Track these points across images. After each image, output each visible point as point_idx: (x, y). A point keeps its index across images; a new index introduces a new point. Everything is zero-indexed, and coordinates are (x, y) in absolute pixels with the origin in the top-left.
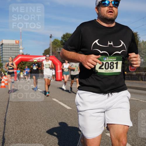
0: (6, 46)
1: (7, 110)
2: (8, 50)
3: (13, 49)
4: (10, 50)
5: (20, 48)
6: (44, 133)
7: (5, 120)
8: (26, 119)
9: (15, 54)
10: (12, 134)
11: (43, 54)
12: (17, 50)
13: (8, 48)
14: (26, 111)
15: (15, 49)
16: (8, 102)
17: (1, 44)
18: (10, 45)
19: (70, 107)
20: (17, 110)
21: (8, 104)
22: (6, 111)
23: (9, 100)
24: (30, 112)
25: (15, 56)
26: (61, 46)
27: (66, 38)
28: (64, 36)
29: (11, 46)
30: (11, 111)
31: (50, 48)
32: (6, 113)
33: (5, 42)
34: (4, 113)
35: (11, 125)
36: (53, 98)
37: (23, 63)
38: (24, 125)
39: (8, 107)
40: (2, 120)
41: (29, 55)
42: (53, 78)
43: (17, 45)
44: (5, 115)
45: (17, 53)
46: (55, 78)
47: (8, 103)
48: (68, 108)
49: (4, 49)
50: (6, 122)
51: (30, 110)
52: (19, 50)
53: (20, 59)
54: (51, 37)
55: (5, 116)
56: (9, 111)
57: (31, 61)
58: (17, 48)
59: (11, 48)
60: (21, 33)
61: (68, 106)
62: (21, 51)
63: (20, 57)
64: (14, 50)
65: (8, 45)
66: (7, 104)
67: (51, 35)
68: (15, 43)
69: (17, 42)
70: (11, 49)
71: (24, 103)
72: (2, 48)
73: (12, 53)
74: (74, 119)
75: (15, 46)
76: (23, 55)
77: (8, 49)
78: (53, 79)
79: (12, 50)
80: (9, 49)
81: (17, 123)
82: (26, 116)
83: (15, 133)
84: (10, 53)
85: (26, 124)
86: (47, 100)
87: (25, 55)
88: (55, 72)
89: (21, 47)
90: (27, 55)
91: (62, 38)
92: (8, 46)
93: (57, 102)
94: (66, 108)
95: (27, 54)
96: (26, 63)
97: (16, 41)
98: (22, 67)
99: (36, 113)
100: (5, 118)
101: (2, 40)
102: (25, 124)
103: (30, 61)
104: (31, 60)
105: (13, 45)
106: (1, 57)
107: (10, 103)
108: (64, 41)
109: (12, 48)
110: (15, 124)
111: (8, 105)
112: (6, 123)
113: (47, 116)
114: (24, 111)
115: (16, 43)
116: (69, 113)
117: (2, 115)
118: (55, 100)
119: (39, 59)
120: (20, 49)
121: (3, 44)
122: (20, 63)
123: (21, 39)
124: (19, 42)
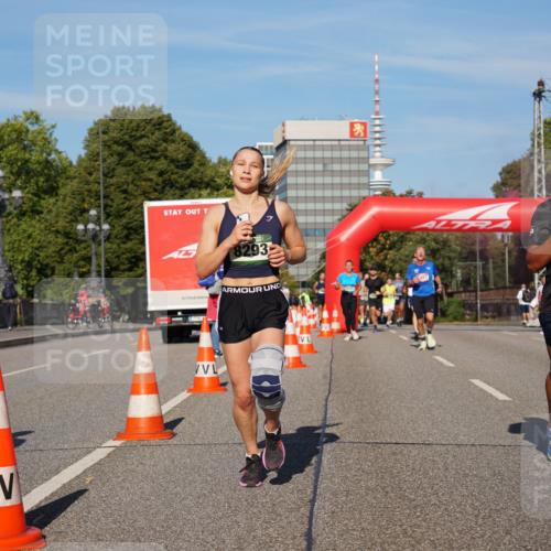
0: (301, 154)
1: (315, 488)
2: (314, 173)
3: (336, 167)
4: (324, 173)
5: (372, 161)
7: (309, 537)
8: (419, 542)
9: (346, 193)
11: (496, 188)
12: (359, 173)
13: (314, 160)
14: (412, 496)
15: (346, 167)
17: (280, 141)
18: (323, 148)
20: (368, 489)
22: (309, 491)
25: (345, 206)
29: (328, 154)
30: (335, 494)
31: (532, 154)
32: (313, 501)
33: (296, 130)
34: (301, 499)
40: (295, 537)
41: (420, 194)
43: (358, 148)
44: (305, 511)
45: (359, 186)
52: (367, 174)
53: (375, 218)
54: (538, 95)
55: (306, 520)
56: (328, 495)
57: (433, 230)
58: (359, 160)
59: (324, 165)
60: (377, 81)
62: (378, 176)
63: (374, 210)
64: (341, 173)
65: (314, 148)
67: (541, 83)
68: (347, 136)
69: (358, 128)
70: (329, 167)
71: (402, 454)
73: (332, 187)
75: (345, 154)
76: (387, 196)
77: (310, 167)
79: (333, 174)
80: (319, 167)
82: (419, 527)
84: (324, 186)
87: (401, 196)
89: (377, 158)
90: (408, 198)
92: (310, 154)
95: (410, 193)
96: (402, 240)
97: (352, 125)
98: (386, 258)
100: (310, 529)
101: (284, 125)
104: (431, 224)
105: (338, 145)
107: (327, 447)
109: (332, 160)
114: (403, 497)
115: (352, 133)
117: (291, 510)
119: (474, 219)
120: (375, 166)
121: (285, 143)
122: (376, 239)
123: (377, 113)
124: (365, 131)
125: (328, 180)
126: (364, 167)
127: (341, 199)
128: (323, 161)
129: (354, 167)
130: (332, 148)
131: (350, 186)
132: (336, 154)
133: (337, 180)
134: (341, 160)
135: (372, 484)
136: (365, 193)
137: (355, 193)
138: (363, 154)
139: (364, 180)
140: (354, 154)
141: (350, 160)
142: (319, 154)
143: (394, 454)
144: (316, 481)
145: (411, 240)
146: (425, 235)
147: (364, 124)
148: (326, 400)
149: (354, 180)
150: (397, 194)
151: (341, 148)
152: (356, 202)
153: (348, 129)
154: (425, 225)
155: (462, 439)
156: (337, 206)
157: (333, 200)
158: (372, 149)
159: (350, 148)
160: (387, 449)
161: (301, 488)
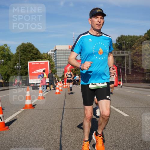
0: (59, 52)
1: (63, 117)
2: (62, 56)
3: (66, 54)
4: (64, 56)
7: (61, 127)
10: (69, 142)
13: (62, 53)
16: (64, 109)
17: (55, 49)
18: (64, 51)
19: (128, 114)
20: (73, 117)
21: (63, 110)
22: (61, 118)
23: (64, 107)
26: (116, 49)
27: (121, 41)
28: (119, 38)
29: (64, 52)
30: (66, 118)
32: (62, 120)
33: (58, 47)
34: (60, 120)
35: (67, 132)
38: (80, 133)
39: (64, 114)
40: (58, 127)
44: (60, 122)
48: (126, 115)
49: (57, 54)
50: (62, 129)
59: (64, 54)
60: (74, 38)
61: (126, 113)
65: (62, 51)
68: (68, 48)
70: (65, 54)
72: (56, 54)
74: (132, 127)
77: (61, 54)
79: (66, 56)
80: (63, 54)
81: (73, 130)
83: (72, 141)
84: (64, 58)
91: (117, 41)
93: (113, 109)
94: (124, 116)
97: (69, 46)
100: (61, 125)
101: (56, 46)
106: (55, 63)
107: (65, 109)
108: (119, 44)
109: (65, 53)
110: (71, 131)
111: (63, 112)
112: (63, 131)
114: (79, 118)
116: (127, 121)
117: (58, 122)
121: (56, 50)
128: (64, 53)
142: (63, 52)
143: (78, 110)
144: (63, 116)
148: (65, 100)
151: (67, 51)
157: (66, 61)
159: (69, 51)
161: (60, 117)
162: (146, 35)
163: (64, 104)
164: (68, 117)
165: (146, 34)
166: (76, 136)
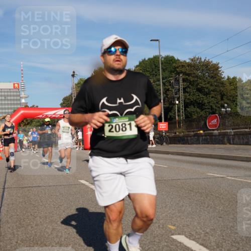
1: (1, 203)
2: (2, 100)
3: (9, 98)
4: (5, 100)
5: (21, 96)
6: (66, 240)
8: (36, 217)
9: (12, 106)
10: (11, 243)
11: (61, 104)
12: (17, 100)
13: (1, 96)
14: (34, 203)
16: (4, 189)
18: (4, 92)
20: (19, 202)
21: (4, 191)
23: (4, 186)
24: (41, 204)
25: (12, 111)
29: (6, 94)
31: (72, 94)
32: (1, 208)
35: (9, 228)
36: (81, 180)
37: (27, 121)
38: (32, 227)
39: (4, 198)
41: (37, 107)
42: (80, 144)
43: (16, 92)
45: (17, 104)
46: (83, 144)
47: (2, 190)
51: (42, 202)
52: (20, 100)
53: (22, 114)
54: (73, 76)
56: (6, 205)
58: (17, 96)
60: (22, 70)
62: (23, 101)
63: (22, 112)
64: (11, 100)
65: (1, 92)
66: (2, 192)
67: (74, 72)
68: (12, 88)
69: (16, 85)
70: (7, 98)
71: (31, 190)
73: (8, 104)
75: (12, 94)
76: (26, 107)
78: (80, 148)
79: (8, 100)
81: (20, 224)
82: (36, 212)
83: (17, 242)
84: (5, 104)
85: (36, 225)
86: (71, 184)
88: (83, 134)
89: (23, 95)
90: (33, 108)
95: (33, 106)
96: (32, 121)
97: (14, 84)
99: (52, 206)
102: (34, 226)
103: (38, 118)
104: (41, 116)
105: (9, 91)
107: (6, 190)
109: (8, 96)
110: (16, 225)
111: (3, 195)
113: (71, 210)
114: (31, 204)
115: (14, 87)
118: (83, 182)
119: (54, 114)
120: (22, 98)
122: (23, 121)
123: (22, 80)
124: (18, 86)
125: (6, 102)
126: (18, 98)
127: (11, 108)
128: (5, 96)
129: (15, 98)
130: (7, 92)
131: (14, 104)
132: (9, 94)
133: (9, 102)
134: (11, 96)
135: (21, 200)
136: (19, 106)
137: (16, 106)
138: (18, 94)
139: (19, 102)
140: (15, 94)
141: (14, 96)
142: (3, 94)
143: (28, 190)
144: (2, 201)
145: (34, 121)
146: (39, 120)
147: (18, 84)
148: (6, 174)
149: (15, 102)
150: (30, 106)
151: (11, 92)
152: (16, 109)
153: (13, 86)
154: (39, 116)
155: (50, 184)
156: (10, 111)
157: (8, 109)
158: (21, 92)
159: (14, 92)
160: (26, 189)
162: (137, 68)
163: (5, 181)
164: (11, 202)
165: (137, 66)
166: (25, 234)
